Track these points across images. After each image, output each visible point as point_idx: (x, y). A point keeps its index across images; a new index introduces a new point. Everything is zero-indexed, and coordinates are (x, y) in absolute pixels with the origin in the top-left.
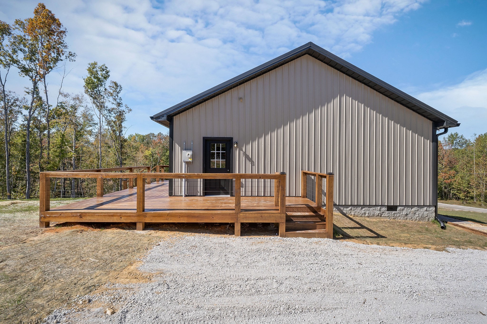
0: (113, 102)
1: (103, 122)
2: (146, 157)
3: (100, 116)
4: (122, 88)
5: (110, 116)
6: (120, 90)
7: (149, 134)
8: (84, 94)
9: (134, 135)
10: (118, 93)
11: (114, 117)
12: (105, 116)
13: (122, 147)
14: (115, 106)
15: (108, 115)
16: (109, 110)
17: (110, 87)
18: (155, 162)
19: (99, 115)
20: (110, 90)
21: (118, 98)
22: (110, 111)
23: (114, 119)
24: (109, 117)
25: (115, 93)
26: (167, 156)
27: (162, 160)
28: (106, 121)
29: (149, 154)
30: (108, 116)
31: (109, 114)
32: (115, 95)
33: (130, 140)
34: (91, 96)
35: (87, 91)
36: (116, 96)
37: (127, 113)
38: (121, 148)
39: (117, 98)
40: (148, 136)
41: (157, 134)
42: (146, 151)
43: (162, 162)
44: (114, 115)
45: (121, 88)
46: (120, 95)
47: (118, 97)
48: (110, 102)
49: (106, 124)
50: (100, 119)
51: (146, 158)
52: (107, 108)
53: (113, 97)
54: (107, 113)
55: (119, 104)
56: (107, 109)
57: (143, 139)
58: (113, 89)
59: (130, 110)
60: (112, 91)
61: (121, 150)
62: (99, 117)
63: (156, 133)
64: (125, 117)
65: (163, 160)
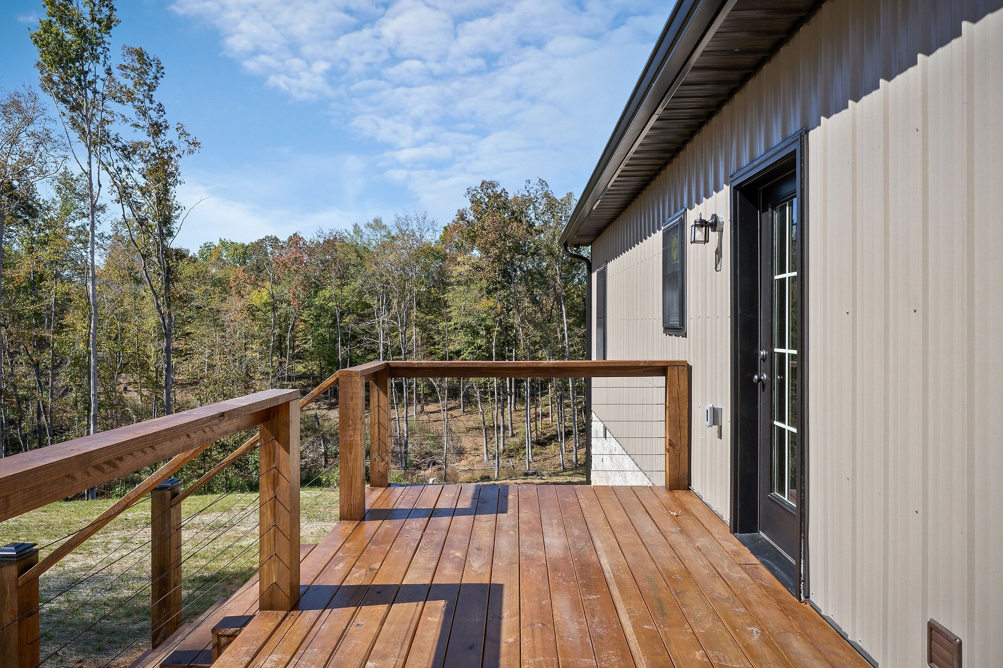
0: (135, 120)
1: (100, 186)
2: (252, 311)
3: (90, 164)
4: (162, 68)
5: (128, 170)
6: (156, 78)
7: (262, 241)
8: (39, 91)
9: (217, 243)
10: (151, 88)
11: (141, 171)
12: (111, 169)
13: (170, 276)
14: (142, 136)
15: (121, 165)
16: (124, 148)
17: (123, 67)
18: (280, 327)
19: (87, 160)
20: (123, 81)
21: (154, 106)
22: (127, 152)
23: (142, 182)
24: (124, 173)
25: (142, 89)
26: (316, 308)
27: (302, 321)
28: (115, 188)
29: (263, 301)
30: (123, 171)
31: (126, 163)
32: (141, 97)
33: (205, 259)
34: (65, 101)
35: (50, 80)
36: (147, 101)
37: (185, 156)
38: (168, 281)
39: (151, 106)
40: (259, 246)
41: (286, 239)
42: (252, 294)
43: (302, 326)
44: (142, 165)
45: (160, 68)
46: (157, 95)
47: (151, 102)
48: (126, 120)
49: (115, 196)
50: (89, 174)
51: (253, 315)
52: (117, 140)
53: (136, 103)
54: (117, 158)
55: (157, 129)
56: (119, 145)
57: (244, 253)
58: (132, 74)
59: (195, 144)
60: (130, 84)
61: (167, 289)
62: (87, 169)
63: (283, 238)
64: (177, 169)
65: (305, 321)
